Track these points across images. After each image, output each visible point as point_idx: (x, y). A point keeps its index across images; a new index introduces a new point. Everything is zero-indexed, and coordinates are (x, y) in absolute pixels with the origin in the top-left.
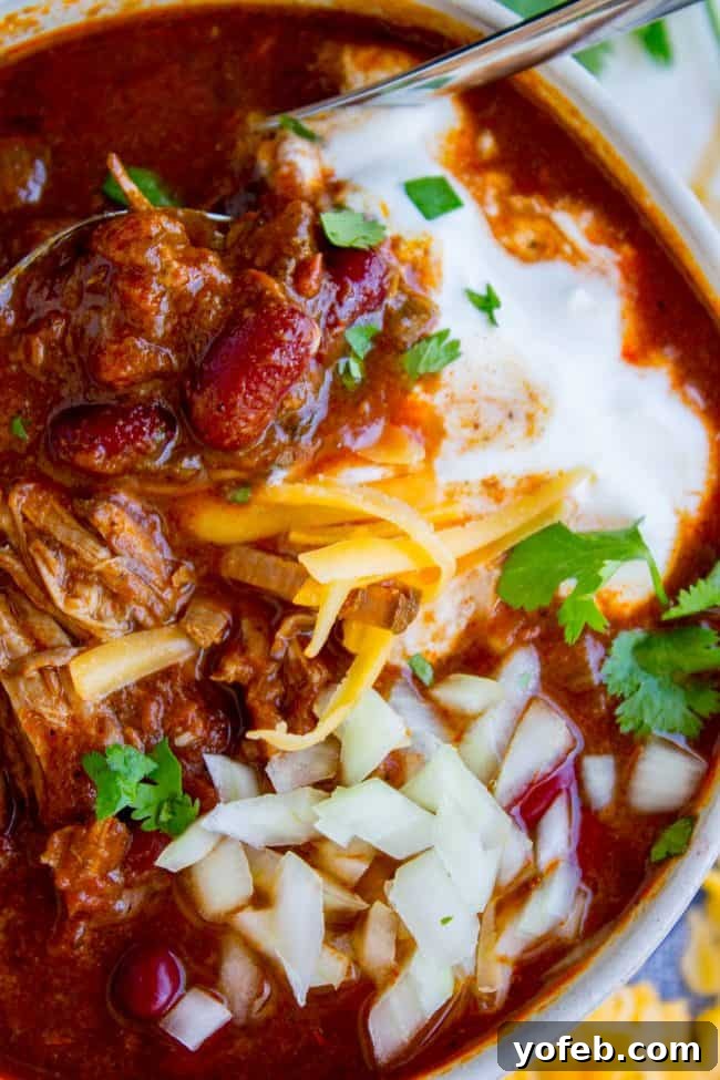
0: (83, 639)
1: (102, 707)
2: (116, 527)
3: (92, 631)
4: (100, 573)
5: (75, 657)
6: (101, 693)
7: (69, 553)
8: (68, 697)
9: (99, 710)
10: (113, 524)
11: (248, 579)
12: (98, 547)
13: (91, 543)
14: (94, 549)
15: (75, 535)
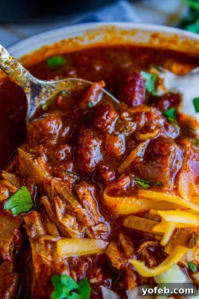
0: (65, 235)
1: (65, 260)
2: (85, 196)
3: (69, 233)
4: (76, 213)
5: (60, 239)
6: (66, 255)
7: (67, 203)
8: (53, 253)
9: (64, 262)
10: (85, 194)
11: (132, 227)
12: (78, 203)
13: (76, 202)
14: (77, 204)
15: (71, 198)
